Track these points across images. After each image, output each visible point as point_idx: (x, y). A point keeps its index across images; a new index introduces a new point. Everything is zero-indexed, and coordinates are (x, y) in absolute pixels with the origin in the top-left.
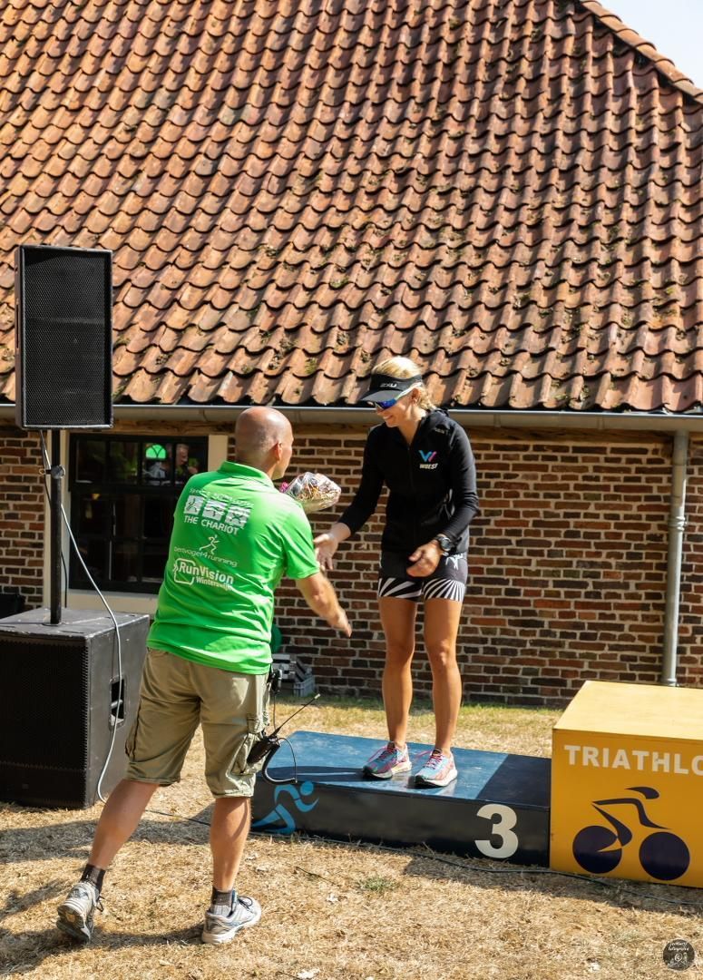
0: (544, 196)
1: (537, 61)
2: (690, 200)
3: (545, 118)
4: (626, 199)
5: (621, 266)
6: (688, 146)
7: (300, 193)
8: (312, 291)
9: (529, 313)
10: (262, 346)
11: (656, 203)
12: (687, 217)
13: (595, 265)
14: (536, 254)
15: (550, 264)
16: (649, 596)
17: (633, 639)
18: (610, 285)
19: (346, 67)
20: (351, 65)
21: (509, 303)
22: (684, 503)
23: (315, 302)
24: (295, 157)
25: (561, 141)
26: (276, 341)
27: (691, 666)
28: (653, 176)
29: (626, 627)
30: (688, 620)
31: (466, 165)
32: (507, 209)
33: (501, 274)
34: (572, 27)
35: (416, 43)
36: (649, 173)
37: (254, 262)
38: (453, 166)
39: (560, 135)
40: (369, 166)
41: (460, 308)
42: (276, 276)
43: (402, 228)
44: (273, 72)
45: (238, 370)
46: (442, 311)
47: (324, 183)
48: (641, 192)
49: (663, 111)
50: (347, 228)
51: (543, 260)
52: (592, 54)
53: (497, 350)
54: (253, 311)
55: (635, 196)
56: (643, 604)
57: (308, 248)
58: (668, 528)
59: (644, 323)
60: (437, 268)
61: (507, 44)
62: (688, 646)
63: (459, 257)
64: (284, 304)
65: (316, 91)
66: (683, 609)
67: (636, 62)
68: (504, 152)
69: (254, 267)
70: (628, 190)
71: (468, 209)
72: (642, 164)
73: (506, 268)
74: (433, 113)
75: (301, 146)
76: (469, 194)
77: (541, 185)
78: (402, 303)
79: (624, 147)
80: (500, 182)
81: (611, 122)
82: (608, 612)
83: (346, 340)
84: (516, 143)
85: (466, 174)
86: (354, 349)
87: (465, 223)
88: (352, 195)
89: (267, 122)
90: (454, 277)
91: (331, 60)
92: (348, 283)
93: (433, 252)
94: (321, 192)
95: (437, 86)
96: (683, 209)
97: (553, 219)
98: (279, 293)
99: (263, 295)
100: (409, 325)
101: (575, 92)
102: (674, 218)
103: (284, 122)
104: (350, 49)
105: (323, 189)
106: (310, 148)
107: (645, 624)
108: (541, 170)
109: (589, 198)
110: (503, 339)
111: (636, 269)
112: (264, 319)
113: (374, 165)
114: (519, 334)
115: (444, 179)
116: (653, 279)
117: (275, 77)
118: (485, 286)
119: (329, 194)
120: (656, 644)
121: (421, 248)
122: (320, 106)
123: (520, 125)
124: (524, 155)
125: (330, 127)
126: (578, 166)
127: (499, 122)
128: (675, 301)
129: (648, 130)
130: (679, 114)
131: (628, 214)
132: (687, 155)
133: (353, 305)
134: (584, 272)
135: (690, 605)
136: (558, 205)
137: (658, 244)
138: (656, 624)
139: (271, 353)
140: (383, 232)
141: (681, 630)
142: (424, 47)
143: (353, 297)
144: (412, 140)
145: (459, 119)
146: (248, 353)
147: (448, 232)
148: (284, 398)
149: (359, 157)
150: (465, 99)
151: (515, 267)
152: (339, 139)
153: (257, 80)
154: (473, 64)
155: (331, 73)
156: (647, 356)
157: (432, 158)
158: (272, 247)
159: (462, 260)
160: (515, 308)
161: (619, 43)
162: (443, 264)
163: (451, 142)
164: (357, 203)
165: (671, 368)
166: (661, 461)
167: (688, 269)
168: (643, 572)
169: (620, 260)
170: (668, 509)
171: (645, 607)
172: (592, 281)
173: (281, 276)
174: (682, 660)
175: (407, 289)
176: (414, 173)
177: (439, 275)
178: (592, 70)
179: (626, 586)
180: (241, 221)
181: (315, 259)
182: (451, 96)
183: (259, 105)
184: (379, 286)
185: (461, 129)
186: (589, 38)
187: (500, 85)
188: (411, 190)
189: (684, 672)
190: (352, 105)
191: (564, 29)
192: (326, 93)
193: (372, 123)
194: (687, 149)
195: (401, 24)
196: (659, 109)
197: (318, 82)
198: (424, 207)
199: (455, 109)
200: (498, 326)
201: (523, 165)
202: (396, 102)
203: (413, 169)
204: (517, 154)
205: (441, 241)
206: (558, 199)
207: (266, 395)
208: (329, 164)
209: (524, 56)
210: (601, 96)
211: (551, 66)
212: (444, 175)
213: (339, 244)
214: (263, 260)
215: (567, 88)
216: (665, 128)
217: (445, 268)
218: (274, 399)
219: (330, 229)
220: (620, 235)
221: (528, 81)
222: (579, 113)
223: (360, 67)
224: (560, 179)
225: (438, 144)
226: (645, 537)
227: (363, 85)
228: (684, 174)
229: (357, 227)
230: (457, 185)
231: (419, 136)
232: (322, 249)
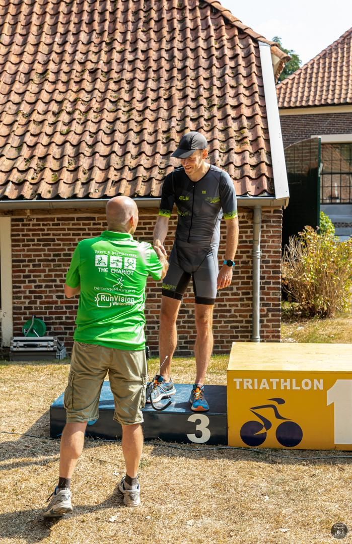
0: (171, 82)
1: (160, 11)
2: (248, 83)
3: (166, 41)
4: (214, 84)
5: (216, 119)
6: (243, 56)
7: (37, 83)
8: (50, 136)
9: (171, 145)
10: (27, 167)
11: (230, 86)
12: (247, 93)
13: (202, 119)
14: (170, 114)
15: (178, 119)
16: (244, 294)
17: (236, 317)
18: (212, 129)
19: (57, 14)
20: (59, 12)
21: (159, 140)
22: (260, 244)
23: (54, 142)
24: (33, 63)
25: (177, 53)
26: (34, 163)
27: (267, 329)
28: (227, 72)
29: (233, 311)
30: (264, 305)
31: (127, 66)
32: (152, 90)
33: (153, 125)
35: (93, 1)
36: (224, 70)
37: (17, 121)
38: (120, 67)
39: (175, 50)
40: (74, 67)
41: (133, 144)
42: (29, 129)
43: (97, 101)
44: (16, 16)
45: (15, 181)
46: (124, 145)
47: (51, 77)
48: (221, 80)
49: (228, 37)
50: (66, 102)
51: (175, 117)
52: (189, 7)
53: (156, 166)
54: (19, 148)
55: (219, 82)
56: (241, 298)
57: (46, 112)
58: (252, 257)
59: (232, 149)
60: (118, 122)
61: (142, 2)
62: (265, 319)
63: (129, 116)
64: (36, 144)
65: (41, 27)
66: (262, 299)
67: (211, 12)
68: (147, 59)
69: (17, 123)
70: (215, 79)
71: (131, 90)
72: (220, 65)
73: (155, 121)
74: (106, 38)
75: (35, 57)
76: (131, 82)
77: (168, 77)
78: (102, 142)
79: (210, 57)
80: (147, 75)
81: (202, 44)
82: (222, 303)
83: (73, 163)
84: (153, 55)
85: (128, 71)
86: (79, 167)
87: (131, 98)
88: (67, 83)
89: (15, 44)
90: (128, 127)
91: (47, 10)
92: (70, 131)
93: (115, 114)
94: (49, 82)
95: (107, 24)
96: (245, 89)
97: (177, 95)
98: (32, 138)
99: (24, 139)
100: (106, 153)
101: (181, 27)
102: (241, 94)
103: (24, 43)
104: (58, 4)
105: (50, 80)
106: (40, 58)
107: (242, 308)
108: (168, 69)
109: (195, 83)
110: (159, 159)
111: (224, 121)
112: (26, 152)
113: (77, 67)
114: (167, 157)
115: (116, 74)
116: (234, 126)
117: (17, 19)
118: (145, 131)
119: (54, 83)
120: (249, 319)
121: (108, 111)
122: (44, 35)
123: (154, 45)
124: (158, 61)
125: (50, 46)
126: (187, 67)
127: (142, 43)
128: (246, 137)
129: (222, 47)
130: (237, 38)
131: (216, 92)
132: (243, 61)
133: (75, 143)
134: (197, 123)
135: (265, 297)
136: (179, 88)
137: (234, 107)
138: (248, 308)
139: (32, 171)
140: (86, 103)
141: (261, 310)
142: (98, 3)
143: (74, 139)
144: (96, 53)
145: (121, 42)
146: (19, 171)
147: (121, 103)
148: (42, 196)
149: (68, 62)
150: (123, 31)
151: (160, 121)
152: (56, 53)
153: (7, 21)
154: (125, 12)
155: (48, 17)
156: (236, 166)
157: (109, 62)
158: (25, 112)
159: (131, 117)
160: (163, 143)
161: (202, 1)
162: (121, 120)
163: (118, 54)
164: (70, 87)
165: (249, 172)
166: (247, 222)
167: (251, 120)
168: (240, 281)
169: (215, 116)
170: (252, 247)
171: (242, 300)
172: (202, 128)
173: (33, 128)
174: (262, 326)
175: (103, 134)
176: (100, 71)
177: (120, 126)
178: (189, 15)
179: (231, 289)
180: (6, 98)
181: (51, 118)
182: (115, 30)
183: (10, 34)
184: (87, 133)
185: (123, 46)
187: (141, 24)
188: (99, 80)
189: (263, 333)
190: (61, 34)
192: (46, 28)
193: (73, 44)
194: (242, 57)
196: (226, 36)
197: (42, 22)
198: (107, 89)
199: (118, 36)
200: (155, 153)
201: (158, 66)
202: (86, 33)
203: (99, 69)
204: (154, 60)
205: (119, 107)
206: (178, 84)
207: (32, 194)
208: (52, 67)
209: (152, 8)
210: (195, 30)
211: (167, 13)
212: (116, 72)
213: (63, 110)
214: (22, 120)
215: (177, 26)
216: (230, 47)
217: (122, 122)
218: (37, 196)
219: (57, 102)
220: (213, 103)
221: (155, 21)
222: (185, 39)
223: (64, 14)
224: (178, 74)
225: (111, 55)
226: (240, 262)
227: (66, 23)
228: (243, 71)
229: (72, 101)
230: (124, 77)
231: (100, 51)
232: (53, 113)
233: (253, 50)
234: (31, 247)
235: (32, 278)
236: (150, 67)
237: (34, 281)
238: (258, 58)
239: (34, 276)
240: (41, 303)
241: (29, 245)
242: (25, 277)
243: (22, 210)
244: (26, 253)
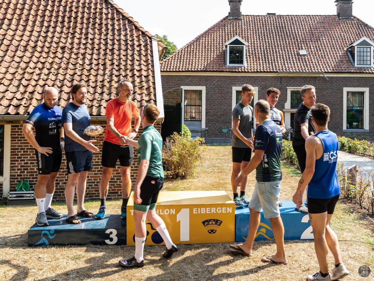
0: (106, 56)
1: (101, 19)
2: (145, 59)
3: (104, 35)
4: (128, 58)
5: (128, 76)
6: (144, 45)
7: (31, 52)
8: (37, 81)
9: (104, 89)
10: (22, 97)
11: (136, 60)
12: (145, 64)
13: (121, 76)
14: (104, 72)
15: (109, 75)
20: (45, 15)
21: (98, 86)
23: (39, 84)
24: (29, 41)
25: (109, 41)
26: (26, 95)
28: (135, 53)
31: (82, 46)
32: (95, 59)
33: (95, 78)
34: (110, 11)
35: (65, 11)
37: (17, 72)
38: (78, 46)
39: (109, 39)
40: (52, 45)
42: (25, 76)
43: (64, 63)
44: (20, 15)
45: (15, 105)
47: (39, 49)
49: (136, 35)
50: (47, 63)
51: (107, 74)
52: (116, 19)
53: (96, 99)
54: (18, 87)
55: (131, 58)
57: (35, 68)
59: (136, 92)
60: (76, 75)
61: (92, 14)
64: (28, 85)
65: (34, 22)
67: (128, 22)
68: (93, 43)
69: (17, 73)
70: (129, 56)
71: (84, 59)
72: (132, 49)
73: (96, 76)
74: (71, 31)
75: (30, 38)
76: (84, 54)
77: (104, 53)
78: (66, 85)
79: (127, 44)
80: (93, 52)
81: (122, 37)
84: (96, 41)
85: (82, 49)
87: (83, 63)
88: (48, 53)
89: (19, 30)
90: (81, 78)
91: (38, 13)
92: (48, 79)
93: (74, 71)
95: (72, 23)
96: (144, 62)
97: (109, 63)
98: (26, 81)
99: (21, 82)
100: (68, 92)
101: (112, 28)
102: (142, 64)
103: (24, 30)
104: (45, 11)
105: (38, 51)
106: (33, 38)
108: (104, 49)
109: (118, 57)
110: (97, 96)
111: (133, 77)
112: (22, 89)
113: (54, 45)
114: (102, 95)
116: (137, 80)
117: (21, 17)
118: (90, 81)
119: (40, 52)
121: (70, 69)
122: (36, 27)
123: (97, 36)
124: (99, 44)
125: (39, 33)
126: (114, 48)
127: (91, 35)
128: (144, 86)
129: (133, 40)
130: (141, 36)
131: (129, 62)
132: (144, 48)
134: (118, 77)
136: (110, 59)
137: (138, 71)
139: (25, 99)
140: (58, 64)
142: (67, 12)
143: (50, 83)
144: (65, 38)
145: (79, 33)
146: (17, 99)
147: (78, 65)
149: (49, 42)
150: (80, 28)
151: (99, 76)
152: (42, 36)
153: (15, 17)
154: (82, 18)
155: (39, 17)
156: (138, 101)
157: (72, 44)
158: (23, 67)
159: (83, 73)
160: (100, 87)
161: (123, 16)
162: (78, 74)
163: (77, 40)
164: (49, 55)
167: (146, 78)
173: (26, 76)
175: (67, 81)
176: (67, 48)
177: (76, 77)
178: (116, 23)
180: (12, 59)
181: (37, 71)
182: (76, 27)
183: (16, 24)
184: (58, 80)
185: (80, 36)
186: (115, 14)
187: (90, 25)
188: (66, 52)
190: (46, 27)
191: (108, 11)
192: (37, 23)
193: (53, 33)
195: (60, 5)
196: (135, 35)
197: (35, 19)
198: (70, 58)
199: (78, 30)
200: (95, 92)
201: (99, 47)
202: (60, 27)
204: (97, 44)
205: (76, 67)
206: (109, 57)
207: (24, 112)
208: (39, 44)
209: (97, 17)
210: (119, 30)
211: (105, 21)
212: (76, 49)
213: (45, 67)
214: (20, 71)
215: (110, 27)
216: (137, 40)
218: (27, 114)
219: (41, 63)
220: (127, 68)
221: (98, 24)
222: (114, 34)
223: (48, 16)
224: (109, 52)
225: (73, 40)
227: (49, 21)
228: (143, 53)
229: (50, 62)
230: (80, 52)
231: (67, 37)
232: (39, 69)
233: (149, 43)
234: (23, 141)
235: (22, 159)
236: (95, 48)
237: (24, 160)
238: (151, 47)
239: (24, 158)
240: (27, 172)
241: (21, 140)
242: (18, 158)
243: (18, 121)
244: (19, 144)
